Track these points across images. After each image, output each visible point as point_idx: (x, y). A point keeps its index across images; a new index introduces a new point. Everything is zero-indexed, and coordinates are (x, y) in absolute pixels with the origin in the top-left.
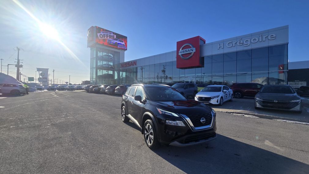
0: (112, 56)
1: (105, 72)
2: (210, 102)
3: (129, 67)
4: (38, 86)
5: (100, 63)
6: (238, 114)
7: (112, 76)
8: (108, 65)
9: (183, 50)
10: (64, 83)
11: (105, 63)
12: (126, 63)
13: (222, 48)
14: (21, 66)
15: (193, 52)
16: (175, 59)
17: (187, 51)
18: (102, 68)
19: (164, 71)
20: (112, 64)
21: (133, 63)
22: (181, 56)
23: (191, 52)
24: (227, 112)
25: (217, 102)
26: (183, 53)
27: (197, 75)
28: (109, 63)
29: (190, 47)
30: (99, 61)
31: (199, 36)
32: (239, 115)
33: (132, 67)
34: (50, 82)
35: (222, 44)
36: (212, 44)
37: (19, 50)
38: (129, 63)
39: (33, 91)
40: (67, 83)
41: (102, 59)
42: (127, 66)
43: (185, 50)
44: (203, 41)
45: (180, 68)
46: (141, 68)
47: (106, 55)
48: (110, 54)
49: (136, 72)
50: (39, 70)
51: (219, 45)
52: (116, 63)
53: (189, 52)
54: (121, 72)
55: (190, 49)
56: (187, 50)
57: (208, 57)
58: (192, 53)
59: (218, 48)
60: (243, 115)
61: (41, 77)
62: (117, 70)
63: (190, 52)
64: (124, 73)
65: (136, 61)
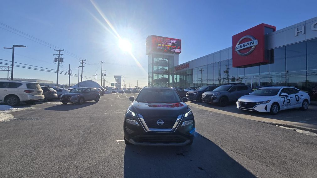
0: (167, 60)
1: (160, 76)
2: (255, 109)
3: (183, 70)
4: (113, 89)
5: (155, 68)
6: (286, 128)
7: (167, 80)
8: (163, 69)
9: (240, 45)
10: (135, 87)
11: (160, 67)
12: (180, 66)
13: (303, 32)
14: (105, 75)
15: (254, 45)
16: (231, 57)
17: (246, 45)
18: (158, 72)
19: (227, 72)
20: (167, 68)
21: (186, 65)
22: (238, 52)
23: (252, 45)
24: (271, 124)
25: (266, 109)
26: (240, 49)
27: (262, 74)
28: (164, 68)
29: (250, 40)
30: (154, 67)
31: (262, 24)
32: (288, 128)
33: (185, 69)
34: (122, 87)
35: (303, 27)
36: (285, 30)
37: (102, 63)
38: (182, 66)
39: (108, 93)
40: (136, 87)
41: (158, 64)
42: (180, 69)
43: (243, 44)
44: (272, 29)
45: (238, 67)
46: (201, 70)
47: (161, 60)
48: (165, 59)
49: (192, 75)
50: (115, 77)
51: (297, 30)
52: (170, 67)
53: (248, 46)
54: (175, 76)
55: (249, 42)
56: (246, 43)
57: (280, 48)
58: (253, 47)
59: (296, 35)
60: (295, 130)
61: (117, 82)
62: (171, 74)
63: (250, 46)
64: (178, 76)
65: (189, 64)
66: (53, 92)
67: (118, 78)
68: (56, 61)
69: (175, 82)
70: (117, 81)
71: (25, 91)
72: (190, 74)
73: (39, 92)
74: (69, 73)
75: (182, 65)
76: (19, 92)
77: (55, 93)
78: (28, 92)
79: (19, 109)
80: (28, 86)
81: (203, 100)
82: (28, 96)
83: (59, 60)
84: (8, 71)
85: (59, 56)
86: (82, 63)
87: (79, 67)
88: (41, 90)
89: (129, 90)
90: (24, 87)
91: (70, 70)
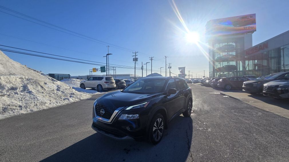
0: (234, 44)
1: (225, 64)
3: (258, 53)
12: (254, 49)
14: (170, 68)
20: (234, 53)
21: (263, 46)
33: (261, 51)
37: (166, 57)
40: (204, 77)
42: (254, 52)
50: (180, 68)
52: (239, 51)
54: (247, 62)
62: (241, 60)
64: (251, 62)
65: (267, 43)
66: (123, 83)
67: (182, 70)
68: (134, 61)
69: (247, 69)
70: (181, 72)
71: (105, 82)
72: (273, 57)
73: (113, 83)
74: (142, 69)
75: (256, 47)
76: (102, 82)
77: (124, 83)
78: (106, 82)
79: (100, 93)
80: (107, 79)
81: (264, 93)
82: (106, 85)
83: (136, 60)
84: (114, 70)
85: (135, 57)
86: (152, 59)
87: (147, 63)
88: (114, 81)
89: (198, 80)
90: (104, 80)
91: (142, 66)
